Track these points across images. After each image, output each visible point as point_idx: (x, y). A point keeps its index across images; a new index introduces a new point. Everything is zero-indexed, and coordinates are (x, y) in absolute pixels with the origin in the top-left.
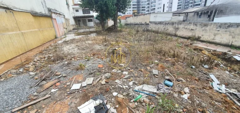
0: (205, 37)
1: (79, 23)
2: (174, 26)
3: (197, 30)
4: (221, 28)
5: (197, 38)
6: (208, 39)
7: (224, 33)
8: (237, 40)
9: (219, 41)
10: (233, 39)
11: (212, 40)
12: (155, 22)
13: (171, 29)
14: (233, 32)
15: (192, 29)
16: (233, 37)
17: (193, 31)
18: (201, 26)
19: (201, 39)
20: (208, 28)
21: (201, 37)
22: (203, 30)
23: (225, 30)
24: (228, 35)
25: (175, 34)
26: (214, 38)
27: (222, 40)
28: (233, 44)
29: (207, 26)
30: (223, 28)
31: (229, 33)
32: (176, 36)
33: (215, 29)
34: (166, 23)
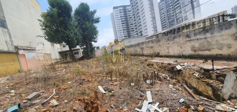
0: (163, 53)
1: (66, 56)
2: (140, 46)
3: (155, 47)
4: (170, 41)
5: (157, 54)
6: (165, 54)
7: (173, 44)
8: (184, 49)
9: (173, 53)
10: (181, 49)
11: (167, 54)
12: (128, 46)
13: (139, 50)
14: (179, 43)
15: (151, 47)
16: (181, 47)
17: (153, 49)
18: (156, 42)
19: (161, 54)
20: (161, 43)
22: (159, 46)
23: (173, 41)
24: (176, 46)
25: (143, 54)
26: (168, 51)
27: (174, 52)
28: (183, 53)
29: (160, 42)
30: (171, 41)
31: (176, 44)
32: (143, 55)
33: (166, 42)
34: (135, 46)
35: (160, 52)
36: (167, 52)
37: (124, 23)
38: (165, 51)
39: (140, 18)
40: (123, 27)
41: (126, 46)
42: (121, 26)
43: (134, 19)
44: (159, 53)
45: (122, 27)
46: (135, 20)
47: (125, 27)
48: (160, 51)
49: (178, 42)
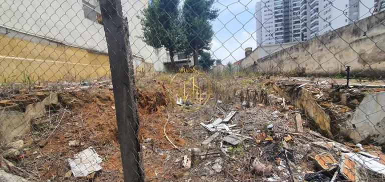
0: (311, 68)
3: (300, 57)
5: (301, 71)
6: (312, 71)
9: (326, 68)
11: (317, 70)
13: (275, 66)
14: (339, 47)
15: (295, 58)
19: (307, 72)
20: (310, 50)
21: (305, 68)
25: (280, 71)
26: (319, 65)
27: (328, 66)
33: (317, 48)
35: (307, 68)
36: (317, 66)
37: (281, 20)
38: (314, 66)
39: (317, 9)
40: (277, 27)
41: (260, 58)
42: (274, 26)
43: (304, 11)
44: (304, 69)
45: (274, 28)
46: (305, 13)
47: (281, 29)
48: (307, 65)
49: (336, 47)
